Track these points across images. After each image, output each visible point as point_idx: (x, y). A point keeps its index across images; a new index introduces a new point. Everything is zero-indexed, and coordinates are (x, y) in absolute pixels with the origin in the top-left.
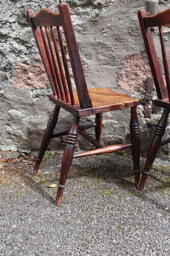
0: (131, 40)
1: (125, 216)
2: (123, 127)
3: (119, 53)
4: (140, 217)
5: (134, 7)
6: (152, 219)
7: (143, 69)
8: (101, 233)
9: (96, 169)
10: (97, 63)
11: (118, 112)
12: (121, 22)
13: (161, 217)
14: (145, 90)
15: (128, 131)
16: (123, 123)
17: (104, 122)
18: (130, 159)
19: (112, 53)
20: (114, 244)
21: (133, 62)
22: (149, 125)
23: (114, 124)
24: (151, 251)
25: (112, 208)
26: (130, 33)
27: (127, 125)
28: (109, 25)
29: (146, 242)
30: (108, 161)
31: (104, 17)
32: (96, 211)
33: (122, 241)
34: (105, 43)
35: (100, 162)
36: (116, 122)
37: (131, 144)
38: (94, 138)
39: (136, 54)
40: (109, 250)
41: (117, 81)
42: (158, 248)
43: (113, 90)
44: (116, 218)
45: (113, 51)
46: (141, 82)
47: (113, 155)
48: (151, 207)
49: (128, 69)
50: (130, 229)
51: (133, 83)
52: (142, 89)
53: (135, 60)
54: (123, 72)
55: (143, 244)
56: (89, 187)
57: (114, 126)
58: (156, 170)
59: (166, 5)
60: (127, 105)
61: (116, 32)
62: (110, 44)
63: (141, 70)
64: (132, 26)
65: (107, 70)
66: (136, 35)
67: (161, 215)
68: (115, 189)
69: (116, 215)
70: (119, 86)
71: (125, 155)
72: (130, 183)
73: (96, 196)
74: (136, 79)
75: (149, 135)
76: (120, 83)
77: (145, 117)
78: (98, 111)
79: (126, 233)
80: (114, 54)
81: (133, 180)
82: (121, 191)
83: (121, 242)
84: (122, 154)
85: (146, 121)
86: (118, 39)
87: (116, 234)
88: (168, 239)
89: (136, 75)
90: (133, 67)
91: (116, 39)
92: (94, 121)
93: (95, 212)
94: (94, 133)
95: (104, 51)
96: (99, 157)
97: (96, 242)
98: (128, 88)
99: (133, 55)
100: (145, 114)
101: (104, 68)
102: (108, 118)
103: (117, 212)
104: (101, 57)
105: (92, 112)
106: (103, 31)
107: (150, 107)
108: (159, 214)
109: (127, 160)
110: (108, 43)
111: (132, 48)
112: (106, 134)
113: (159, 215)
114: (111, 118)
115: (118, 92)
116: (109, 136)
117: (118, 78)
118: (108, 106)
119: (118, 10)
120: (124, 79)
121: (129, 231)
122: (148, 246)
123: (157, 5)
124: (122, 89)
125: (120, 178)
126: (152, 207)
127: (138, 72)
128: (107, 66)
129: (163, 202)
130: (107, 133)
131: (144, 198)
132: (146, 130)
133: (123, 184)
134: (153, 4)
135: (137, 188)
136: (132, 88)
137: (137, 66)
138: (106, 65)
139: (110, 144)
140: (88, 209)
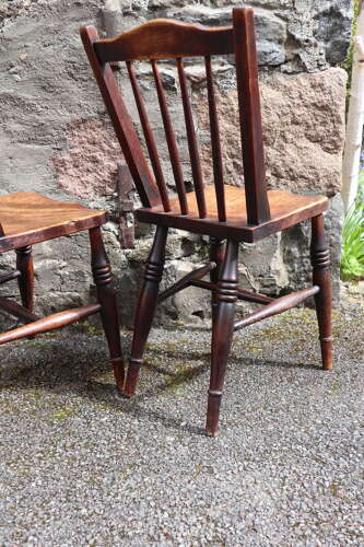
0: (75, 88)
1: (102, 456)
2: (80, 273)
3: (52, 118)
4: (133, 452)
5: (73, 20)
6: (157, 450)
7: (106, 147)
8: (52, 503)
9: (30, 370)
10: (7, 140)
11: (65, 242)
12: (50, 50)
13: (174, 442)
14: (117, 190)
15: (90, 280)
16: (79, 263)
17: (36, 266)
18: (103, 338)
19: (37, 117)
20: (82, 517)
21: (85, 134)
22: (132, 262)
23: (61, 269)
24: (159, 511)
25: (73, 446)
26: (72, 75)
27: (87, 268)
28: (23, 57)
29: (149, 498)
30: (55, 348)
31: (10, 40)
32: (40, 458)
33: (98, 508)
34: (20, 95)
35: (37, 353)
36: (64, 264)
37: (98, 306)
38: (20, 303)
39: (90, 119)
40: (73, 533)
41: (56, 177)
42: (173, 503)
43: (48, 196)
44: (83, 463)
45: (38, 113)
46: (106, 175)
47: (65, 333)
48: (152, 427)
49: (77, 151)
50: (114, 479)
51: (90, 178)
52: (109, 190)
53: (89, 131)
54: (67, 157)
55: (143, 503)
56: (17, 411)
57: (61, 272)
58: (157, 352)
59: (136, 18)
60: (79, 225)
61: (41, 72)
62: (30, 97)
63: (103, 150)
64: (74, 59)
65: (31, 153)
66: (85, 78)
67: (173, 439)
68: (76, 405)
69: (83, 457)
70: (61, 186)
71: (91, 330)
72: (106, 387)
73: (35, 428)
74: (95, 171)
75: (134, 282)
76: (63, 180)
77: (123, 248)
78: (18, 243)
79: (105, 490)
80: (41, 119)
81: (111, 379)
82: (90, 407)
83: (97, 511)
84: (83, 330)
85: (127, 255)
86: (46, 87)
87: (86, 496)
88: (189, 482)
89: (95, 161)
90: (87, 145)
91: (44, 88)
92: (14, 266)
93: (36, 461)
94: (16, 292)
95: (17, 112)
96: (34, 342)
97: (44, 523)
98: (80, 190)
99: (84, 121)
100: (121, 241)
101: (25, 151)
102: (46, 258)
103: (83, 451)
104: (14, 126)
105: (6, 246)
106: (12, 70)
107: (130, 225)
108: (168, 438)
109: (96, 341)
110: (27, 95)
111: (80, 105)
112: (43, 291)
113: (170, 439)
114: (51, 257)
115: (61, 198)
116: (52, 294)
117: (58, 170)
118: (39, 230)
119: (40, 24)
120: (71, 171)
121: (112, 484)
122: (153, 504)
123: (119, 18)
124: (68, 193)
125: (84, 381)
126: (155, 426)
127: (97, 155)
128: (29, 146)
129: (174, 412)
130: (47, 288)
131: (137, 412)
132: (128, 273)
133: (92, 391)
134: (112, 15)
135: (121, 395)
136: (90, 189)
137: (94, 144)
138: (28, 142)
139: (54, 311)
140: (19, 458)
